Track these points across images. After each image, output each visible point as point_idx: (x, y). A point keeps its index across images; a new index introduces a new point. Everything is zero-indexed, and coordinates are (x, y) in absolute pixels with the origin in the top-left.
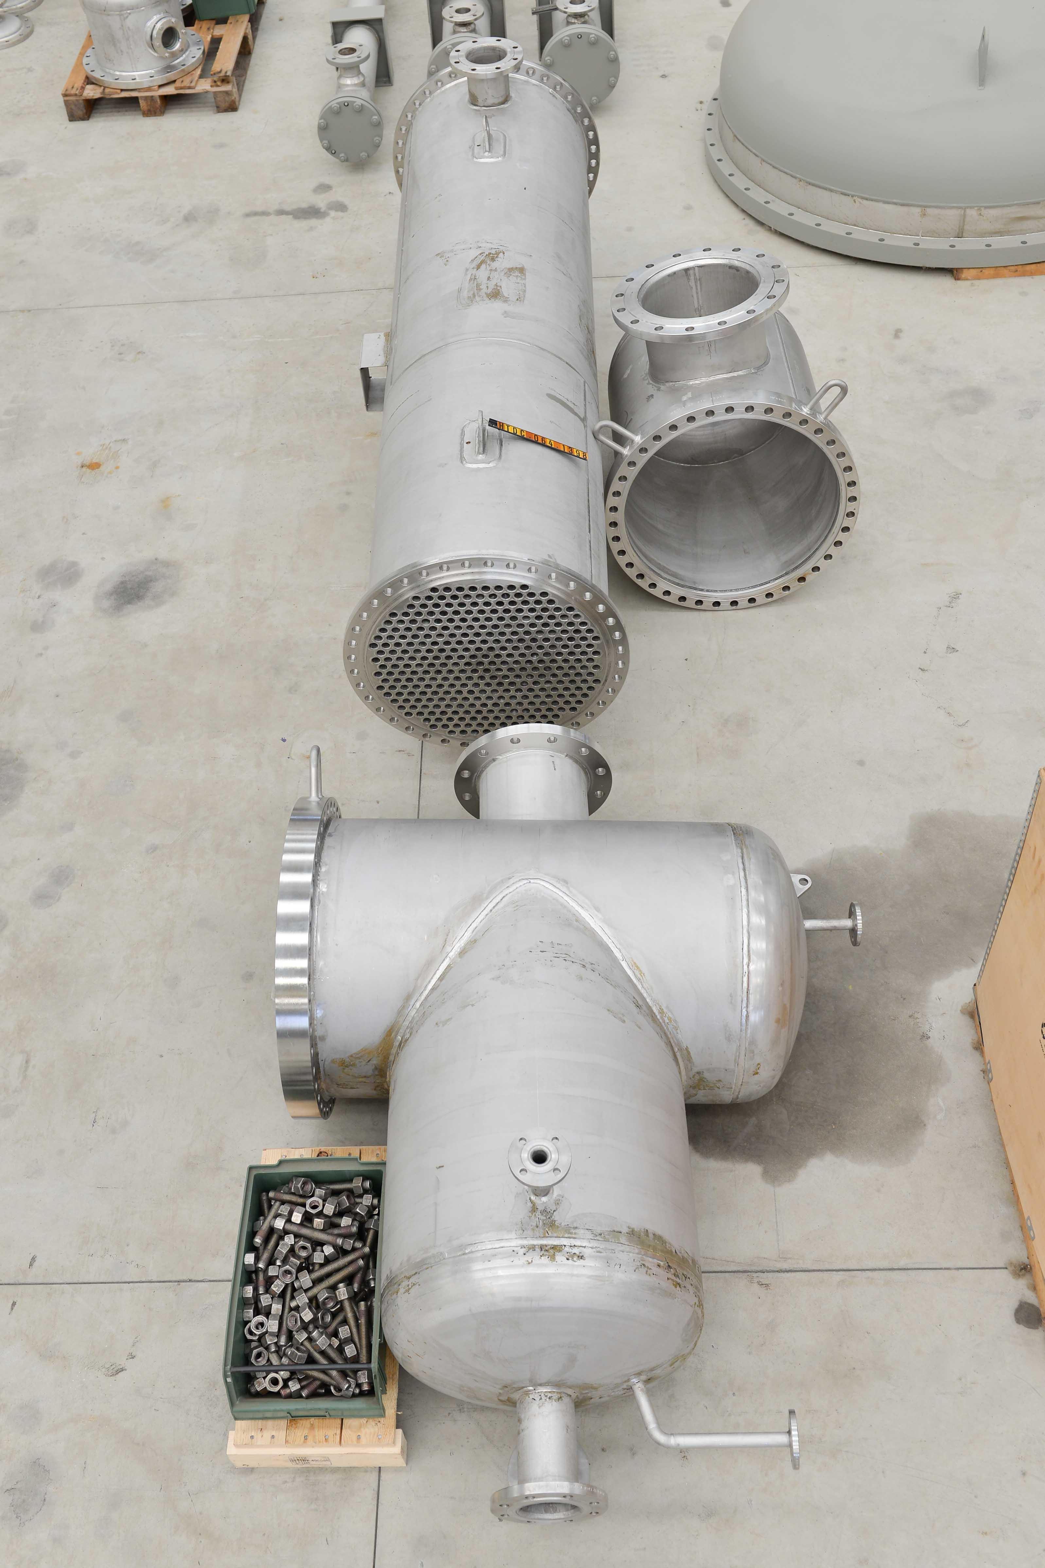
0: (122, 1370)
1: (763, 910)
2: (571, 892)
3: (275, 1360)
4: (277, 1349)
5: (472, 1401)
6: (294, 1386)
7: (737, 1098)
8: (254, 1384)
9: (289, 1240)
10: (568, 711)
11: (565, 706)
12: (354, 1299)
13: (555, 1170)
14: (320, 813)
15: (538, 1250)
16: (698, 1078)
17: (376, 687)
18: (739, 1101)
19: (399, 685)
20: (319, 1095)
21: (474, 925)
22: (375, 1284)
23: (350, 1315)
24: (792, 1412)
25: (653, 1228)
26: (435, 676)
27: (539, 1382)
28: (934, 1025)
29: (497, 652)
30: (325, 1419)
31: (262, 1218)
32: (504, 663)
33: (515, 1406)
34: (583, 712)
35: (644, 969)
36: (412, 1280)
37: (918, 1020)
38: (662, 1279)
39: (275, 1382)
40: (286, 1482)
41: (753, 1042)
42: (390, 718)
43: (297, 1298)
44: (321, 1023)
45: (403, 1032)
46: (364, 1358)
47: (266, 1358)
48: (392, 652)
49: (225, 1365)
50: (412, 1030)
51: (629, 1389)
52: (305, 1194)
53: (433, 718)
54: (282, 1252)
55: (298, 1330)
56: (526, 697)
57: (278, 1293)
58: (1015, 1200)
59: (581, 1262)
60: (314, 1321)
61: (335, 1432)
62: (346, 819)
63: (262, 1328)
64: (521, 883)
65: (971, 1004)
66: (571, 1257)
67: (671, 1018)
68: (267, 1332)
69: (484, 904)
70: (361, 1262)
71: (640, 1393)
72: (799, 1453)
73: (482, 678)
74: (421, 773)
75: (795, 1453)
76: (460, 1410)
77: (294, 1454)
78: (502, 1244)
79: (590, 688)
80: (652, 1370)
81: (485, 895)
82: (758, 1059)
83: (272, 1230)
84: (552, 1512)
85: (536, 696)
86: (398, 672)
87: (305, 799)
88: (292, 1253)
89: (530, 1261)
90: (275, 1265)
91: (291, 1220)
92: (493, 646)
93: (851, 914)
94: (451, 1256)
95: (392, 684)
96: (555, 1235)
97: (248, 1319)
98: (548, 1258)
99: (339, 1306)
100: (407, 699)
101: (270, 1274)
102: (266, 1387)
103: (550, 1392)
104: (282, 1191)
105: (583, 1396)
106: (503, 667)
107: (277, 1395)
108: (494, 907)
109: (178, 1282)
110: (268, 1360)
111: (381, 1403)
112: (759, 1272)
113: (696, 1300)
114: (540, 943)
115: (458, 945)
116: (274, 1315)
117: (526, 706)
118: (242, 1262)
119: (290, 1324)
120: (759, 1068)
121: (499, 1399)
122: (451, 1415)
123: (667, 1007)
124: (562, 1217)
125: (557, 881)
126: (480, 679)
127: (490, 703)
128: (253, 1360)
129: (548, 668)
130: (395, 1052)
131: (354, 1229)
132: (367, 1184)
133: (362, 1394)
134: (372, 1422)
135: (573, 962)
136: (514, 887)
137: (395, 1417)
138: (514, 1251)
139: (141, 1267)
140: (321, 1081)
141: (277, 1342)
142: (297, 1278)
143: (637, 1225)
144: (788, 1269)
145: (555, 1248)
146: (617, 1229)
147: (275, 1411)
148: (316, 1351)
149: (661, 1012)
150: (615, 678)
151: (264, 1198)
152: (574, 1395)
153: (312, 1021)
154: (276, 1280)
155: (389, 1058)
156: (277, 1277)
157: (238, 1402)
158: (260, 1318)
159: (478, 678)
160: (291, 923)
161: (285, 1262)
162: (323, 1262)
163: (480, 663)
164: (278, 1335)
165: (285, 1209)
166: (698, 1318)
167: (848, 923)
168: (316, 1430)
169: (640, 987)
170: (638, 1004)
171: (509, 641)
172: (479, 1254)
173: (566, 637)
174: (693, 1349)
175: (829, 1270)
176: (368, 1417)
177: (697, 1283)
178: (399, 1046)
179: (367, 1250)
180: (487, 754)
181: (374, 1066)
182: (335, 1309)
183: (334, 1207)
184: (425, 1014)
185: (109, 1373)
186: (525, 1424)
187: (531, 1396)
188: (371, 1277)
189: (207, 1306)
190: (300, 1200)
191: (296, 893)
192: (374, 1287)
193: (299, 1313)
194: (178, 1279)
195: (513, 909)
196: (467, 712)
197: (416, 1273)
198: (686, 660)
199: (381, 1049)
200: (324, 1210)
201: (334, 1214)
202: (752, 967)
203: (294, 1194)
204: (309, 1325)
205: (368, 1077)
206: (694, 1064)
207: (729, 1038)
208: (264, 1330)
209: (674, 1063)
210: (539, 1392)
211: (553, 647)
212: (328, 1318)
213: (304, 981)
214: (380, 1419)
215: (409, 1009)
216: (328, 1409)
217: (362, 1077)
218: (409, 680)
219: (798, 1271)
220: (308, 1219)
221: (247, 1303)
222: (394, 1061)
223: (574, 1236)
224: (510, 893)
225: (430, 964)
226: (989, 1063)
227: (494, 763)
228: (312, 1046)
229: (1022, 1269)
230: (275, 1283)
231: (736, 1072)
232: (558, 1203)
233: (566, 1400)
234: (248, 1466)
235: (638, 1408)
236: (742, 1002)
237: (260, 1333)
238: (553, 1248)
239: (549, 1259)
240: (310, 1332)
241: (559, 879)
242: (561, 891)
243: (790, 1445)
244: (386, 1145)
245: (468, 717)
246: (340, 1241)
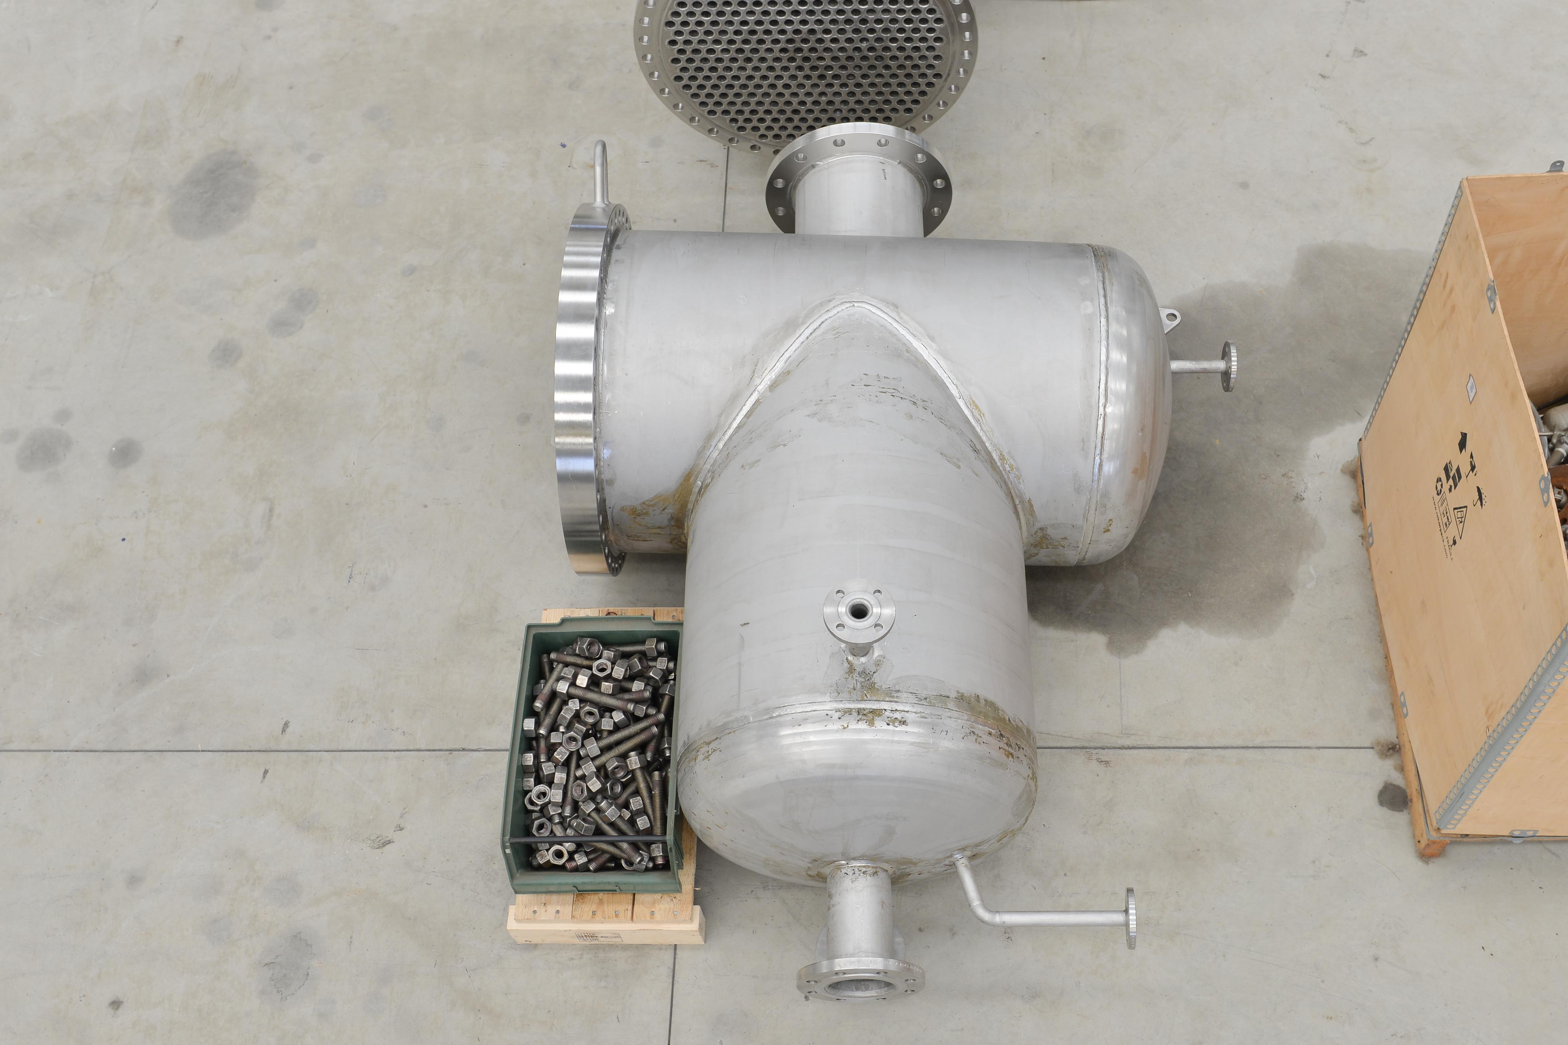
0: (390, 842)
1: (1125, 345)
2: (901, 318)
3: (558, 831)
4: (561, 820)
5: (778, 877)
6: (580, 859)
7: (1084, 559)
8: (536, 857)
9: (574, 705)
10: (902, 113)
11: (898, 107)
12: (647, 768)
13: (876, 625)
14: (606, 221)
15: (855, 714)
16: (1041, 534)
17: (673, 77)
18: (1085, 562)
19: (700, 75)
20: (607, 548)
21: (787, 355)
22: (670, 753)
23: (642, 785)
24: (1130, 891)
25: (984, 693)
26: (743, 64)
27: (852, 855)
28: (1309, 486)
29: (820, 36)
30: (616, 894)
31: (542, 681)
32: (827, 50)
33: (826, 882)
34: (919, 114)
35: (984, 408)
36: (713, 746)
37: (1292, 480)
38: (993, 747)
39: (559, 854)
40: (573, 959)
41: (1105, 495)
42: (690, 117)
43: (583, 767)
44: (609, 465)
45: (704, 476)
46: (658, 830)
47: (549, 830)
48: (693, 33)
49: (504, 835)
50: (714, 474)
51: (952, 865)
52: (591, 656)
53: (741, 118)
54: (565, 718)
55: (584, 800)
56: (852, 94)
57: (562, 761)
58: (1388, 675)
59: (903, 728)
60: (603, 791)
61: (626, 908)
62: (636, 232)
63: (544, 797)
64: (843, 307)
65: (1353, 463)
66: (891, 722)
67: (1013, 465)
68: (549, 802)
69: (800, 330)
70: (655, 730)
71: (964, 869)
72: (1136, 932)
73: (800, 68)
74: (726, 187)
75: (1132, 933)
76: (764, 887)
77: (581, 930)
78: (814, 708)
79: (930, 84)
80: (977, 845)
81: (800, 320)
82: (1110, 515)
83: (554, 694)
84: (864, 990)
85: (865, 93)
86: (699, 59)
87: (589, 206)
88: (577, 719)
89: (846, 726)
90: (558, 731)
91: (575, 683)
92: (815, 28)
93: (1225, 355)
94: (756, 720)
95: (692, 74)
96: (875, 698)
97: (528, 789)
98: (866, 722)
99: (630, 776)
100: (710, 93)
101: (552, 741)
102: (549, 860)
103: (864, 867)
104: (565, 653)
105: (900, 871)
106: (826, 55)
107: (562, 868)
108: (811, 334)
109: (450, 750)
110: (552, 832)
111: (676, 876)
112: (1099, 748)
113: (1030, 772)
114: (865, 376)
115: (769, 377)
116: (557, 784)
117: (852, 105)
118: (521, 727)
119: (575, 794)
120: (1110, 525)
121: (808, 874)
122: (754, 892)
123: (1009, 453)
124: (882, 679)
125: (885, 306)
126: (798, 70)
127: (809, 100)
128: (534, 831)
129: (879, 58)
130: (694, 499)
131: (647, 694)
132: (662, 646)
133: (656, 868)
134: (667, 898)
135: (902, 398)
136: (835, 311)
137: (692, 893)
138: (827, 715)
139: (408, 734)
140: (609, 532)
141: (561, 812)
142: (583, 745)
143: (967, 689)
144: (1131, 745)
145: (873, 712)
146: (944, 694)
147: (560, 884)
148: (604, 822)
149: (1002, 458)
150: (959, 72)
151: (545, 660)
152: (891, 870)
153: (599, 463)
154: (559, 747)
155: (686, 507)
156: (561, 744)
157: (518, 875)
158: (542, 787)
159: (796, 69)
160: (573, 350)
161: (569, 728)
162: (612, 729)
163: (799, 50)
164: (562, 805)
165: (569, 672)
166: (1031, 791)
167: (1221, 365)
168: (606, 906)
169: (978, 429)
170: (976, 448)
171: (833, 22)
172: (788, 718)
173: (903, 18)
174: (1024, 824)
175: (1177, 748)
176: (663, 892)
177: (1032, 755)
178: (698, 492)
179: (661, 716)
180: (805, 158)
181: (670, 515)
182: (626, 779)
183: (624, 670)
184: (729, 455)
185: (375, 845)
186: (836, 899)
187: (844, 871)
188: (666, 746)
189: (483, 777)
190: (586, 663)
191: (577, 315)
192: (670, 756)
193: (586, 783)
194: (451, 746)
195: (833, 337)
196: (782, 112)
197: (717, 738)
198: (1044, 59)
199: (677, 495)
200: (613, 673)
201: (624, 678)
202: (1109, 410)
203: (578, 655)
204: (596, 795)
205: (662, 528)
206: (1036, 518)
207: (1078, 490)
208: (547, 800)
209: (1014, 516)
210: (852, 867)
211: (886, 30)
212: (618, 789)
213: (588, 417)
214: (675, 895)
215: (711, 450)
216: (618, 883)
217: (656, 528)
218: (713, 69)
219: (1142, 748)
220: (594, 682)
221: (528, 771)
222: (693, 509)
223: (895, 699)
224: (830, 318)
225: (735, 398)
226: (1370, 525)
227: (813, 171)
228: (598, 491)
229: (1390, 749)
230: (558, 750)
231: (1084, 528)
232: (878, 663)
233: (882, 875)
234: (530, 942)
235: (962, 887)
236: (1096, 448)
237: (543, 803)
238: (872, 712)
239: (867, 724)
240: (598, 803)
241: (888, 303)
242: (890, 316)
243: (1127, 924)
244: (684, 607)
245: (782, 117)
246: (631, 707)
